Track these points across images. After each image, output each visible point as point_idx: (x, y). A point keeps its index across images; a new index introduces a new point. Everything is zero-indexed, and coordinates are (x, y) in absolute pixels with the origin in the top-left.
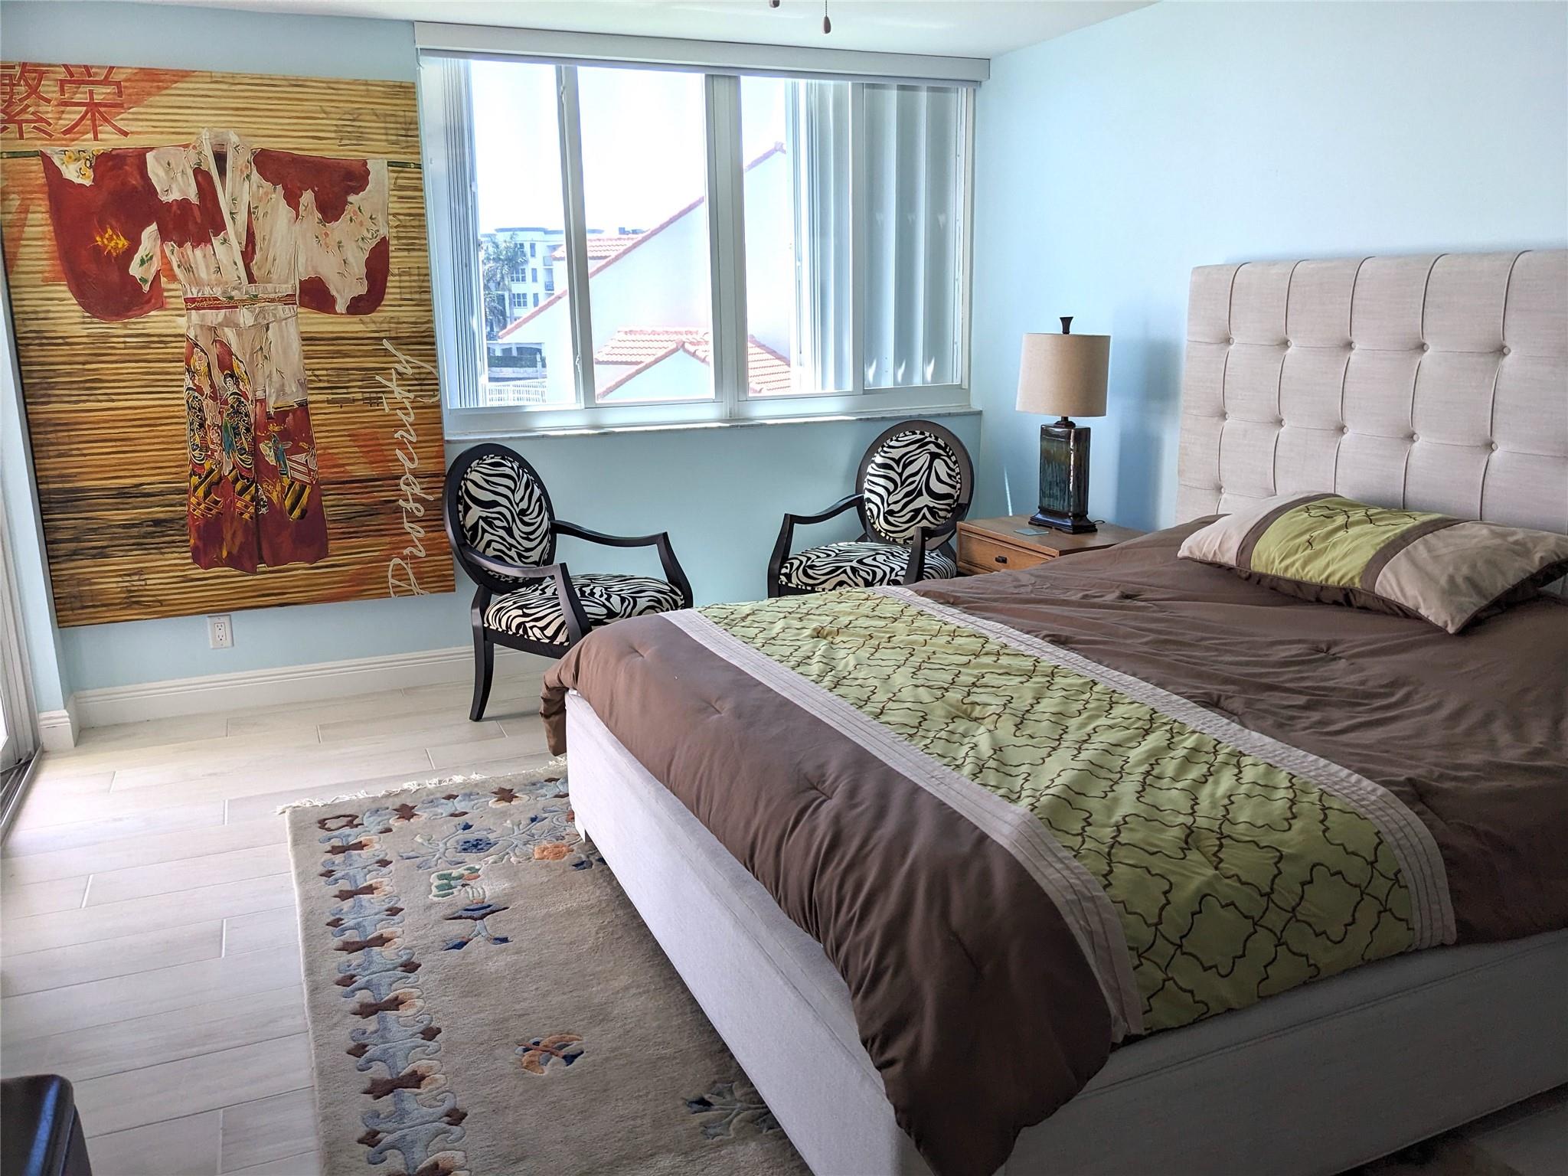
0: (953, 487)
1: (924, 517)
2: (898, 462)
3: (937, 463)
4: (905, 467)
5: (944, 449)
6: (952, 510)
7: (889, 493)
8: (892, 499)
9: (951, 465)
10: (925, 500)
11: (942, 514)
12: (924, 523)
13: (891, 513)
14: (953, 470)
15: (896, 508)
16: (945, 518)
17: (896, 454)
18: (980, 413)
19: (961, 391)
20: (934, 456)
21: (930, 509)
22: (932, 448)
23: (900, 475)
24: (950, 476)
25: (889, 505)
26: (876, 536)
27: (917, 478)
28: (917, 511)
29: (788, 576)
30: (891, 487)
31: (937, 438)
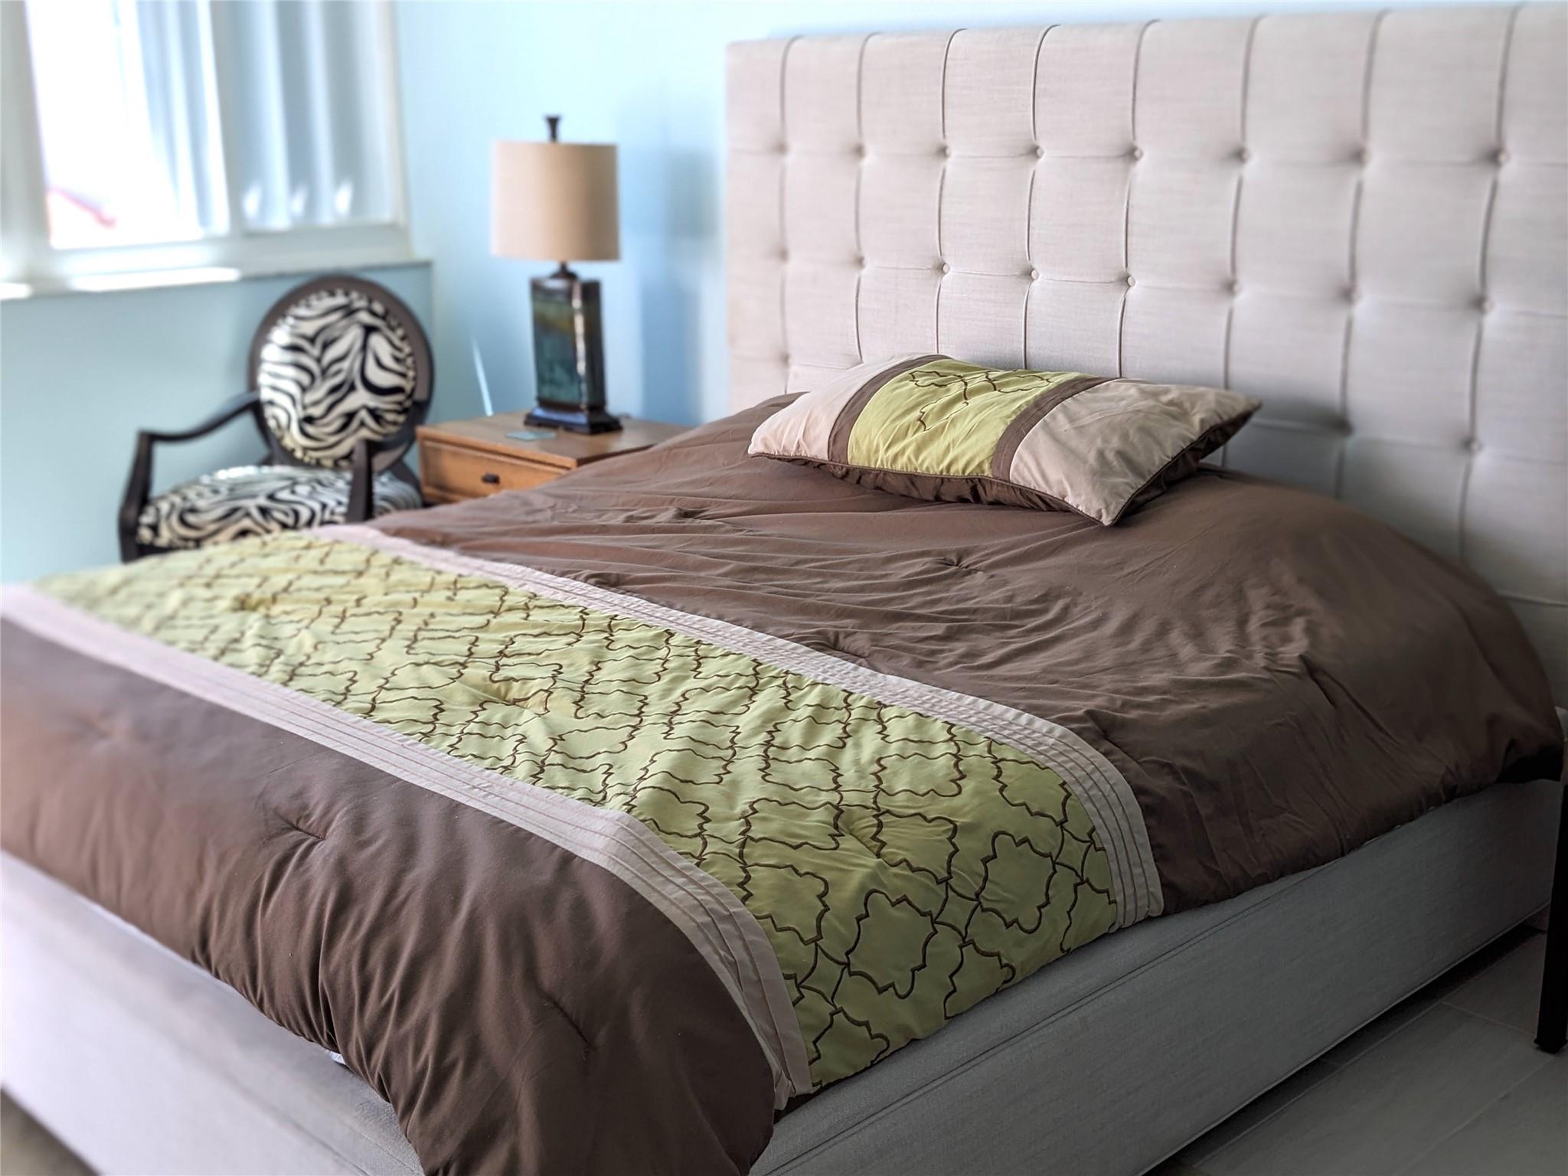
0: (403, 375)
1: (362, 424)
2: (312, 340)
4: (326, 346)
5: (383, 318)
6: (405, 411)
7: (304, 389)
8: (310, 397)
9: (397, 342)
10: (360, 398)
11: (390, 417)
12: (365, 433)
13: (309, 420)
14: (399, 349)
15: (316, 411)
16: (394, 423)
17: (309, 328)
18: (426, 266)
19: (396, 231)
20: (369, 330)
22: (365, 317)
23: (319, 360)
24: (397, 360)
25: (305, 407)
26: (288, 457)
27: (345, 365)
28: (350, 416)
29: (154, 528)
30: (305, 379)
31: (370, 301)
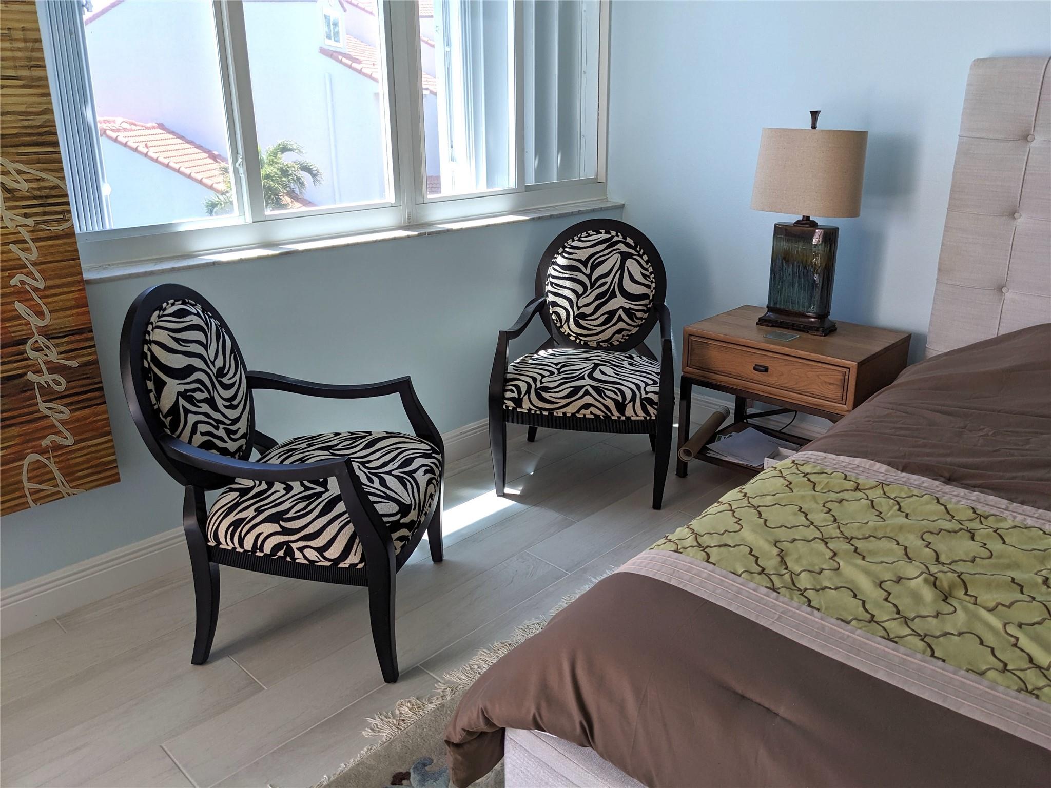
0: (648, 287)
1: (620, 319)
2: (585, 264)
3: (630, 263)
4: (594, 268)
5: (634, 248)
7: (579, 296)
8: (582, 302)
9: (644, 264)
10: (619, 302)
13: (583, 316)
17: (583, 255)
18: (622, 207)
19: (596, 184)
20: (625, 256)
21: (627, 311)
22: (622, 247)
23: (589, 277)
24: (644, 276)
25: (579, 308)
26: (565, 341)
27: (609, 279)
28: (612, 314)
29: (518, 402)
30: (580, 289)
31: (625, 238)
